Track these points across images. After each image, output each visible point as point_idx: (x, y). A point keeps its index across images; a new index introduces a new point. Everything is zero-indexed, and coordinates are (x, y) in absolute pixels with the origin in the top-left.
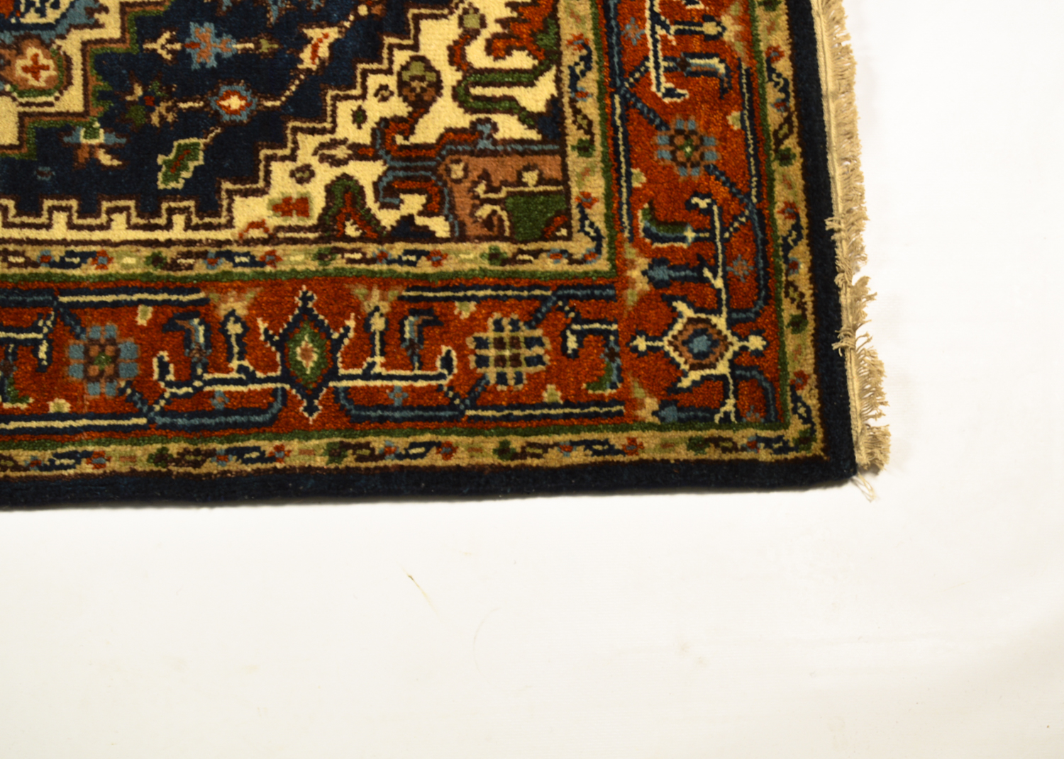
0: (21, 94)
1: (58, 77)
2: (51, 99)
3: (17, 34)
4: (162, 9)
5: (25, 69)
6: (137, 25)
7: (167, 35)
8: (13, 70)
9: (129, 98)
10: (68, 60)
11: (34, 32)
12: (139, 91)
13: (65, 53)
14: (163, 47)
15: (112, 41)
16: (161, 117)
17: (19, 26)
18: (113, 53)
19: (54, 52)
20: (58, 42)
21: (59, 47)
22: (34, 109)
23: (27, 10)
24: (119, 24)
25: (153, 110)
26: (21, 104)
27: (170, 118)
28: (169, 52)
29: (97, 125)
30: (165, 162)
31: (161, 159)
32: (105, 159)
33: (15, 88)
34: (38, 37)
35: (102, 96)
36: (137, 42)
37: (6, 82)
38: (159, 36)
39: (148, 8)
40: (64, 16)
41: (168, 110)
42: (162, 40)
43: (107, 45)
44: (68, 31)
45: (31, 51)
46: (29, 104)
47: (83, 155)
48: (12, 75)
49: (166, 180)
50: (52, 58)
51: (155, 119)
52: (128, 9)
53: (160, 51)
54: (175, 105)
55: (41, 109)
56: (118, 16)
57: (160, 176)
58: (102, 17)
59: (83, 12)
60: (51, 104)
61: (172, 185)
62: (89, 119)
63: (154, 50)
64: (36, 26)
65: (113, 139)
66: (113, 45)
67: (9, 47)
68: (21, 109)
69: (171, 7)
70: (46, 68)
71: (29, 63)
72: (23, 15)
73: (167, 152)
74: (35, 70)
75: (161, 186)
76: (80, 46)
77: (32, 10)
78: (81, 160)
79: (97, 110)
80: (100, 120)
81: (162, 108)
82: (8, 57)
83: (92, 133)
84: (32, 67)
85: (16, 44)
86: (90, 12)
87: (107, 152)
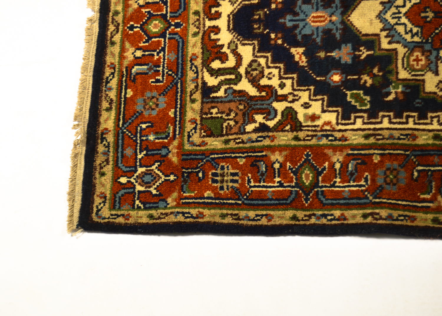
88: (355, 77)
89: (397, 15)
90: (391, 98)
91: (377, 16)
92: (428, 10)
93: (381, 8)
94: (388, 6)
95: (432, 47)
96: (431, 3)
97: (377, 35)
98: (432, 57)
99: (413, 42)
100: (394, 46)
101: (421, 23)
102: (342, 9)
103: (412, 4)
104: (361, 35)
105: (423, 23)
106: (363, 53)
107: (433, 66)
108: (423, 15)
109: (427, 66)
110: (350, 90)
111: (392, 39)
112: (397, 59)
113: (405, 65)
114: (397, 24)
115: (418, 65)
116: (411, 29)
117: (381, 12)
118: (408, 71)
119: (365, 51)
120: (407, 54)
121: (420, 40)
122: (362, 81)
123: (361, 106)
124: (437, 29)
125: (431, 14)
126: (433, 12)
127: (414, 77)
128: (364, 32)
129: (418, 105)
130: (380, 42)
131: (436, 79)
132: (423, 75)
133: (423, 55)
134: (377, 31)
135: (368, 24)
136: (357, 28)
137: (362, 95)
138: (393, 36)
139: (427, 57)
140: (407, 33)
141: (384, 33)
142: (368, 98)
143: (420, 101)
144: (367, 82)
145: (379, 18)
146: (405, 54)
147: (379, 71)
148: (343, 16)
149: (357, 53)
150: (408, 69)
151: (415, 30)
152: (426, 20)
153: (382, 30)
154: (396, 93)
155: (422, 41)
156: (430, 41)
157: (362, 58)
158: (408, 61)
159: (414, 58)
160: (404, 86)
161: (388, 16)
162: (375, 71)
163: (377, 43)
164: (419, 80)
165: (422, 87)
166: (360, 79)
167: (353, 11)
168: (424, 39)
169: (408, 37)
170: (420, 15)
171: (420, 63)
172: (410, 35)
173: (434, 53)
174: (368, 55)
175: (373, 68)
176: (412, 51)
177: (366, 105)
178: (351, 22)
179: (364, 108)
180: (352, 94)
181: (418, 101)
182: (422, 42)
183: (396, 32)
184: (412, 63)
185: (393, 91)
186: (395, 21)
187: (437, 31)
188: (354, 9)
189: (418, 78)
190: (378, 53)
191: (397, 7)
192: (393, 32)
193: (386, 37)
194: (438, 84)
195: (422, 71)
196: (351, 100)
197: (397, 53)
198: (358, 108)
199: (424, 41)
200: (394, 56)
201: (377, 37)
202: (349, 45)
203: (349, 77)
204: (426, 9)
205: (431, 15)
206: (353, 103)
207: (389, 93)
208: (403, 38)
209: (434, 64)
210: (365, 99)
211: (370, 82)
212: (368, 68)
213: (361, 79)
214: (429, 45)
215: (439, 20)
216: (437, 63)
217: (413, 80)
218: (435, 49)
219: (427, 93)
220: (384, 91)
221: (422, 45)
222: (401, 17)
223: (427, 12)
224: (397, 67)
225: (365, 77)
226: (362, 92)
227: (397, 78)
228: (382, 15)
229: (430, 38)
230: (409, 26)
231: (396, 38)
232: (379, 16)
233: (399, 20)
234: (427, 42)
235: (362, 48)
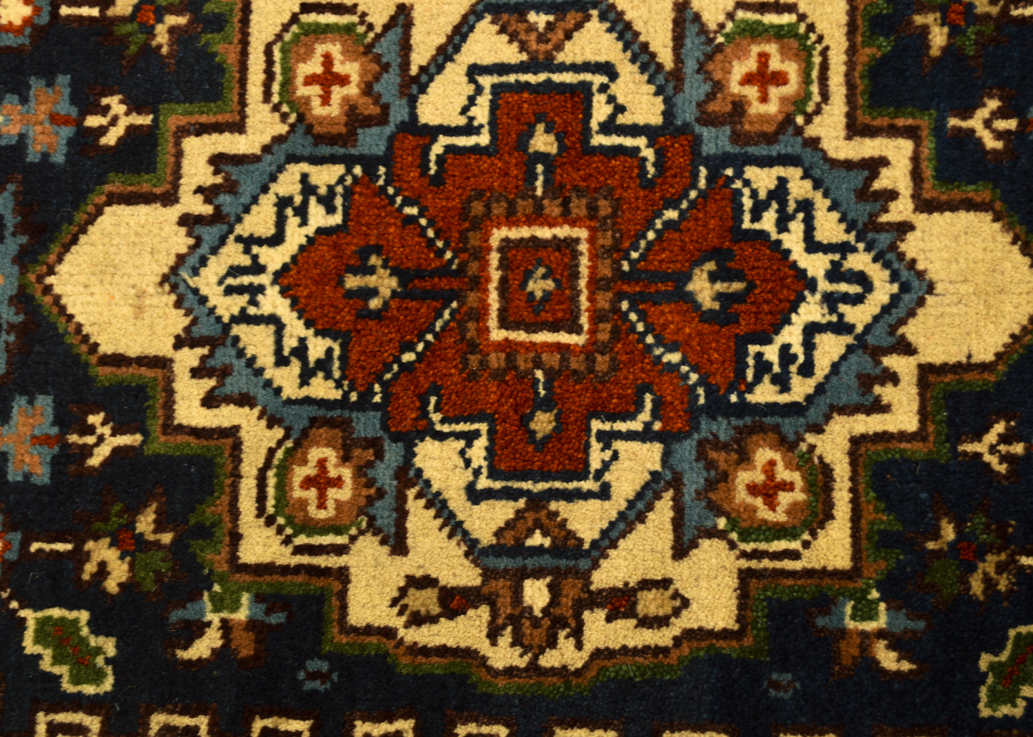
0: (745, 537)
1: (807, 504)
2: (795, 545)
3: (741, 423)
4: (992, 378)
5: (753, 489)
6: (947, 408)
7: (999, 428)
8: (730, 490)
9: (931, 545)
10: (826, 471)
11: (768, 420)
12: (949, 532)
13: (821, 458)
14: (993, 449)
15: (902, 436)
16: (988, 582)
17: (744, 408)
18: (906, 461)
19: (802, 457)
20: (811, 438)
21: (812, 448)
22: (766, 563)
23: (758, 379)
24: (915, 406)
25: (974, 569)
26: (744, 555)
27: (1003, 584)
28: (1004, 458)
29: (875, 594)
30: (992, 666)
31: (985, 661)
32: (888, 659)
33: (733, 524)
34: (776, 429)
35: (885, 541)
36: (947, 440)
37: (720, 512)
38: (987, 429)
39: (968, 377)
40: (820, 388)
41: (1000, 568)
42: (991, 437)
43: (894, 445)
44: (828, 418)
45: (764, 455)
46: (757, 555)
47: (849, 650)
48: (730, 499)
49: (994, 701)
50: (798, 468)
51: (977, 586)
52: (932, 378)
53: (987, 458)
54: (1012, 560)
55: (778, 565)
56: (914, 390)
57: (983, 692)
58: (886, 393)
59: (854, 383)
60: (795, 555)
61: (1005, 710)
62: (860, 584)
63: (978, 456)
64: (772, 408)
65: (904, 623)
66: (903, 445)
67: (725, 447)
68: (744, 564)
69: (1008, 374)
70: (788, 487)
71: (758, 477)
72: (750, 388)
73: (997, 649)
74: (769, 490)
75: (985, 712)
76: (847, 446)
77: (767, 379)
78: (846, 661)
79: (875, 568)
80: (880, 586)
81: (989, 564)
82: (722, 465)
83: (865, 611)
84: (765, 485)
85: (737, 441)
86: (867, 382)
87: (890, 647)
88: (61, 547)
89: (246, 280)
90: (201, 649)
91: (165, 279)
92: (374, 260)
93: (181, 241)
94: (210, 234)
95: (385, 427)
96: (392, 230)
97: (162, 363)
98: (384, 474)
99: (308, 400)
100: (226, 416)
101: (345, 318)
102: (23, 239)
103: (310, 230)
104: (93, 359)
105: (353, 318)
106: (101, 439)
107: (384, 512)
108: (352, 282)
109: (362, 512)
110: (37, 607)
111: (221, 384)
112: (237, 476)
113: (270, 503)
114: (243, 318)
115: (322, 505)
116: (302, 341)
117: (181, 258)
118: (280, 530)
119: (106, 430)
120: (280, 454)
121: (336, 395)
122: (90, 568)
123: (76, 680)
124: (410, 347)
125: (386, 281)
126: (395, 272)
127: (305, 559)
128: (106, 348)
129: (316, 685)
130: (170, 392)
131: (397, 570)
132: (341, 550)
133: (345, 459)
134: (164, 347)
135: (127, 311)
136: (79, 327)
137: (85, 631)
138: (224, 373)
139: (359, 472)
140: (281, 361)
141: (188, 358)
142: (110, 647)
143: (324, 666)
144: (109, 573)
145: (174, 288)
146: (271, 452)
147: (159, 527)
148: (23, 271)
149: (73, 438)
150: (281, 520)
151: (317, 348)
152: (367, 305)
153: (179, 343)
154: (225, 626)
155: (346, 395)
156: (377, 399)
157: (95, 461)
158: (282, 487)
159: (309, 470)
160: (258, 598)
161: (208, 281)
162: (145, 523)
163: (161, 397)
164: (326, 572)
165: (335, 602)
166: (80, 557)
167: (67, 248)
168: (352, 389)
169: (287, 380)
170: (341, 283)
171: (332, 493)
172: (295, 367)
173: (393, 453)
174: (116, 451)
175: (135, 510)
176: (300, 442)
177: (98, 677)
178: (57, 298)
179: (89, 689)
180: (42, 623)
181: (315, 665)
182: (344, 403)
183: (241, 353)
184: (298, 493)
185: (214, 618)
186: (236, 303)
187: (408, 357)
188: (75, 241)
189: (322, 561)
190: (161, 444)
191: (248, 242)
192: (224, 356)
193: (196, 373)
194: (403, 591)
195: (338, 531)
196: (38, 649)
197: (237, 446)
198: (68, 687)
199: (354, 397)
200: (225, 459)
201: (158, 373)
202: (45, 403)
203: (35, 547)
204: (368, 258)
205: (385, 283)
206: (46, 665)
207: (197, 629)
208: (268, 383)
209: (389, 500)
210: (99, 650)
211: (119, 572)
212: (117, 508)
213: (87, 556)
214: (374, 418)
215: (418, 310)
216: (401, 499)
217: (299, 569)
218: (395, 438)
219: (355, 630)
220: (176, 615)
221: (347, 414)
222: (261, 289)
223: (372, 271)
224: (235, 513)
225: (102, 552)
226: (84, 616)
227: (233, 557)
228: (184, 274)
229: (377, 388)
230: (295, 328)
231: (238, 382)
232: (170, 280)
233: (253, 302)
234: (364, 404)
235: (95, 419)
